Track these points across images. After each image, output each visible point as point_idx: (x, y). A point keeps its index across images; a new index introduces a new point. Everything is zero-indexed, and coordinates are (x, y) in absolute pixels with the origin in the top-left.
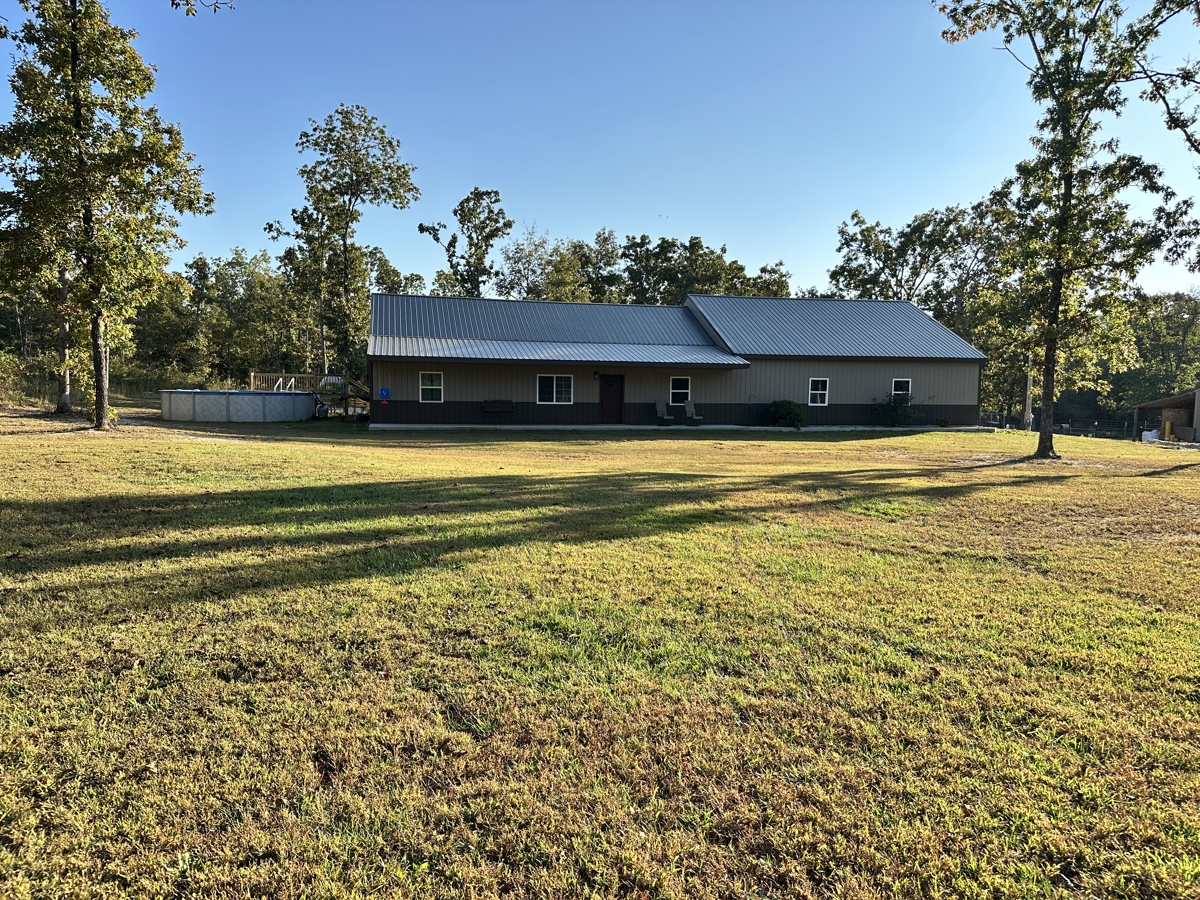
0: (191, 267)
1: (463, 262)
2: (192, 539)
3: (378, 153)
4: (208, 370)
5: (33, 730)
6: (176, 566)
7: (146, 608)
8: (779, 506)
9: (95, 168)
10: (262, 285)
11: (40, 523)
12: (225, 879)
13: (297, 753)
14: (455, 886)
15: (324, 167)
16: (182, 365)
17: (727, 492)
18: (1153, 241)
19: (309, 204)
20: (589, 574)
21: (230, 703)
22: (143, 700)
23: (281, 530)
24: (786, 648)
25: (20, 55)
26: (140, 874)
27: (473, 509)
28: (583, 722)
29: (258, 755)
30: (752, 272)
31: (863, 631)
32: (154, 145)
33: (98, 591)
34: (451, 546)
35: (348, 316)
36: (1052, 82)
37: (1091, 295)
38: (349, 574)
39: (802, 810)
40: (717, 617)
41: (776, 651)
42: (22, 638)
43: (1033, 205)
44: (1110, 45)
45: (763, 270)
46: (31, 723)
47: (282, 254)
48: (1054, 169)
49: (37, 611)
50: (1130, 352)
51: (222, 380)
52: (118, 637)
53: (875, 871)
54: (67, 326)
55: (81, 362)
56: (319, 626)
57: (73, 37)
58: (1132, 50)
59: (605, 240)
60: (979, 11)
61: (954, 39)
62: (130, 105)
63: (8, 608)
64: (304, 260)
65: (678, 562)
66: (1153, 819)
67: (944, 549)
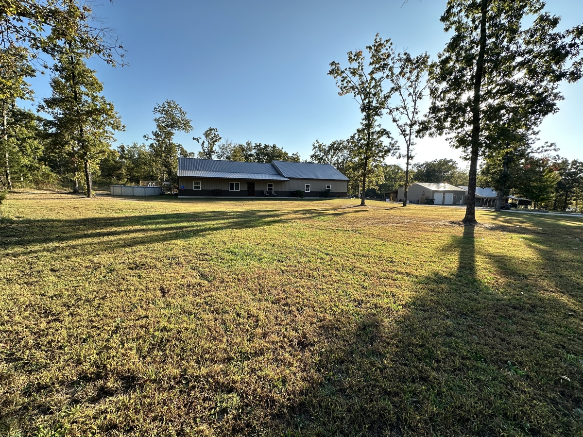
0: (119, 148)
1: (207, 149)
2: (121, 230)
3: (180, 116)
4: (126, 180)
5: (67, 287)
6: (116, 238)
7: (105, 250)
8: (296, 218)
9: (83, 114)
10: (143, 154)
11: (68, 226)
12: (131, 324)
13: (155, 289)
14: (201, 320)
15: (162, 119)
16: (117, 178)
17: (282, 215)
18: (388, 151)
19: (157, 130)
20: (243, 237)
21: (133, 276)
22: (105, 277)
23: (150, 227)
24: (295, 255)
25: (53, 75)
26: (104, 325)
27: (209, 220)
28: (239, 276)
29: (142, 290)
30: (290, 155)
31: (315, 249)
32: (104, 108)
33: (89, 246)
34: (202, 231)
35: (171, 164)
36: (366, 108)
37: (375, 164)
38: (171, 239)
39: (296, 294)
40: (278, 248)
41: (292, 256)
42: (62, 260)
43: (360, 140)
44: (379, 99)
45: (293, 154)
46: (66, 285)
47: (150, 145)
48: (366, 131)
49: (68, 252)
50: (383, 179)
51: (131, 183)
52: (95, 260)
53: (313, 307)
54: (76, 165)
55: (81, 176)
56: (162, 253)
57: (73, 71)
58: (385, 101)
59: (249, 144)
60: (348, 88)
61: (341, 95)
62: (95, 95)
63: (57, 252)
64: (157, 147)
65: (268, 234)
66: (380, 290)
67: (336, 228)
